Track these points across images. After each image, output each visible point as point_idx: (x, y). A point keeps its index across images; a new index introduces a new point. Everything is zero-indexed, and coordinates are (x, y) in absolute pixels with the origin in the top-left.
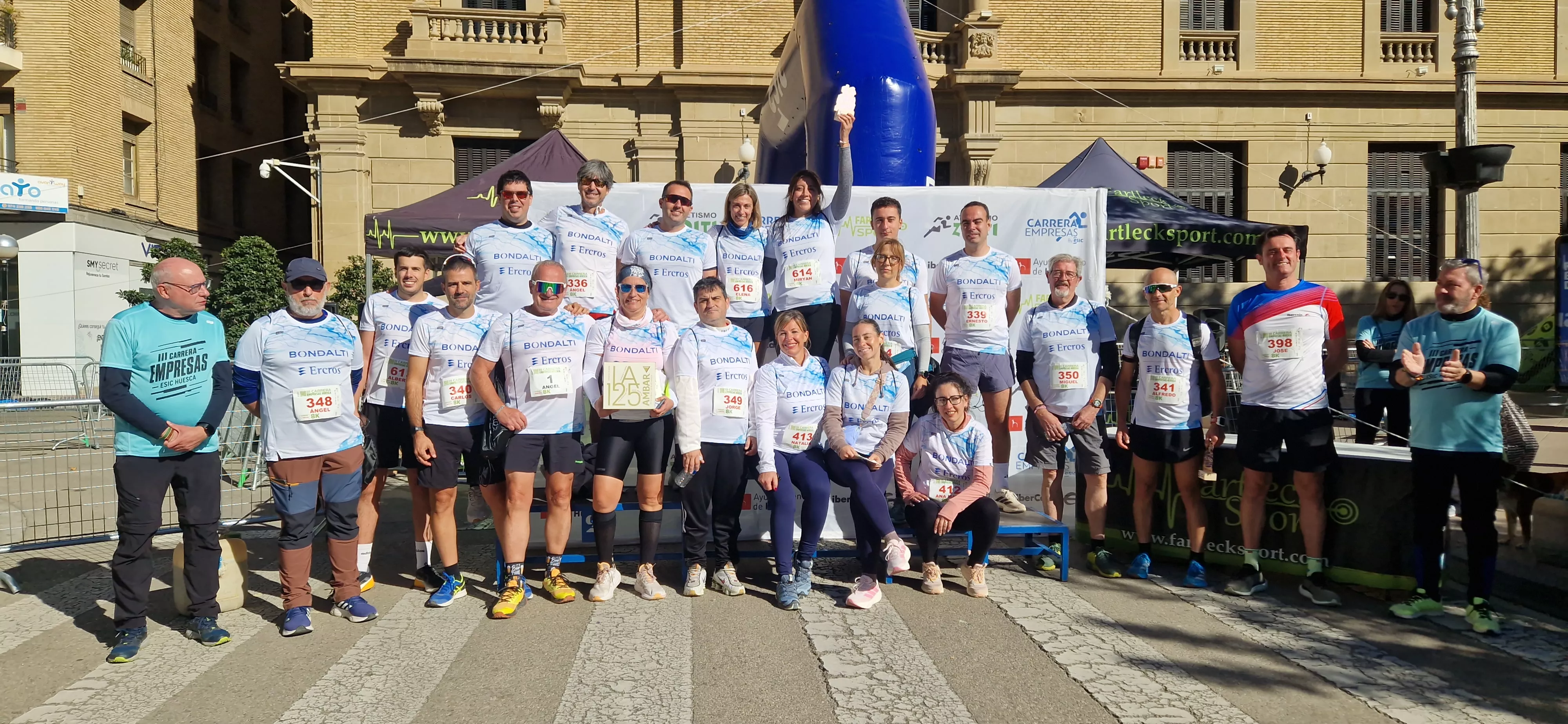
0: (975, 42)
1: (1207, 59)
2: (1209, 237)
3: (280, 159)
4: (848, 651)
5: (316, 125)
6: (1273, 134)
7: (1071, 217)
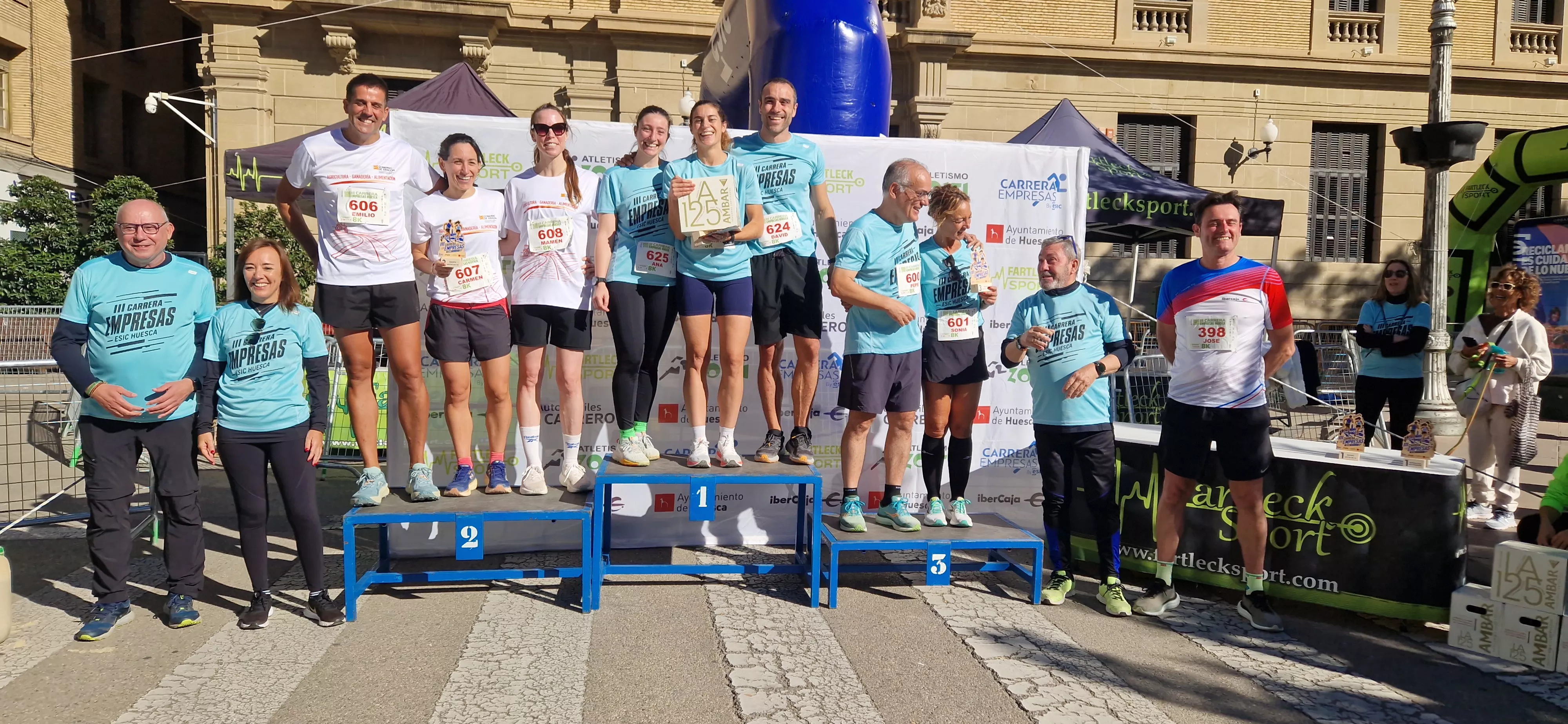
1: (1160, 30)
2: (1180, 209)
3: (169, 93)
4: (782, 712)
5: (211, 56)
6: (1221, 109)
7: (1049, 179)
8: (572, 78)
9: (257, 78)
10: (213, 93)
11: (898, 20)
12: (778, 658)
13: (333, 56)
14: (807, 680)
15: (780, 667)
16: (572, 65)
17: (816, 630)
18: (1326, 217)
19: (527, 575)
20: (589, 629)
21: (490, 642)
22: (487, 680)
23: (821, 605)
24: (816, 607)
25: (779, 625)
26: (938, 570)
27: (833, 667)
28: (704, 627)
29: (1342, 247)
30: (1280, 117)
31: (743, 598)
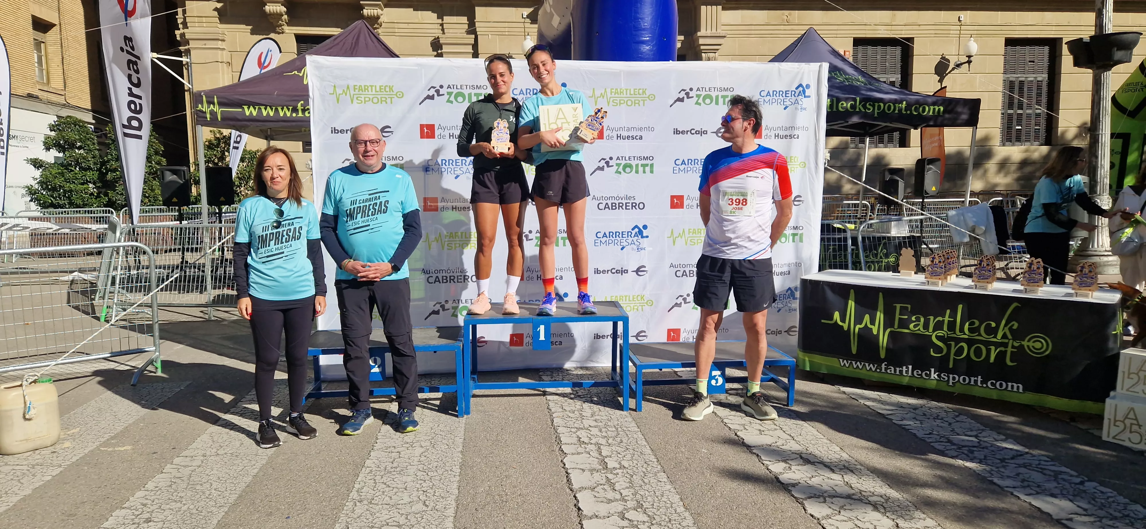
2: (900, 109)
3: (158, 53)
4: (602, 486)
5: (185, 25)
6: (934, 32)
7: (796, 88)
8: (443, 30)
10: (188, 52)
12: (599, 448)
13: (271, 21)
14: (620, 463)
15: (600, 454)
16: (443, 20)
17: (627, 428)
18: (1016, 112)
20: (463, 429)
21: (392, 439)
22: (391, 465)
23: (631, 409)
24: (627, 411)
25: (600, 424)
26: (717, 382)
27: (639, 453)
28: (545, 426)
29: (1028, 134)
30: (978, 36)
31: (573, 405)
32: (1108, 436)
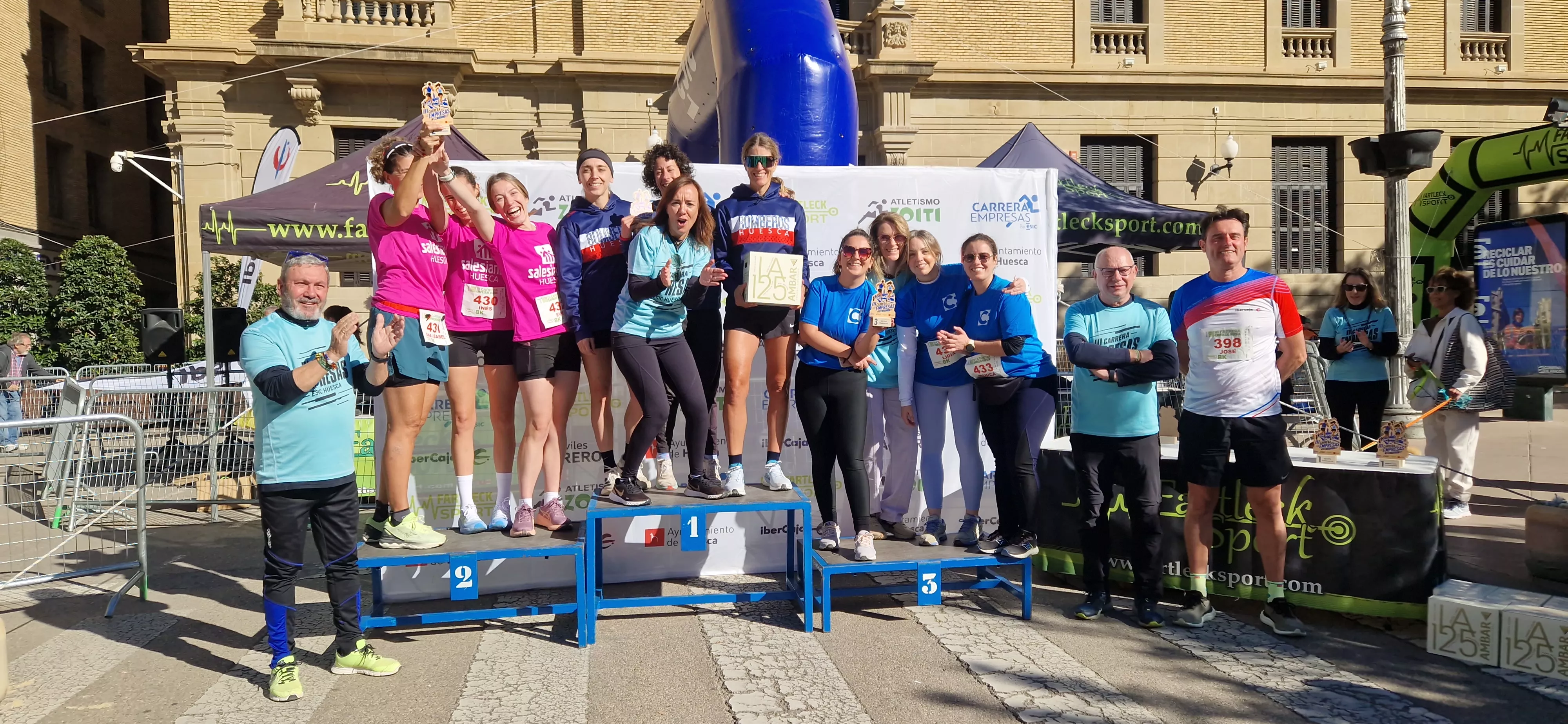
0: (889, 31)
1: (1117, 52)
2: (1148, 227)
3: (135, 151)
5: (176, 113)
6: (1182, 128)
7: (1021, 200)
8: (538, 121)
9: (223, 133)
10: (179, 150)
11: (860, 52)
12: (776, 683)
13: (299, 108)
14: (806, 703)
15: (778, 691)
16: (538, 108)
17: (811, 654)
18: (1290, 229)
19: (520, 613)
20: (586, 664)
21: (488, 680)
22: (488, 717)
23: (815, 629)
24: (811, 631)
25: (775, 651)
26: (929, 589)
27: (831, 689)
28: (700, 656)
29: (1307, 258)
30: (1240, 133)
31: (737, 626)
32: (1434, 647)
